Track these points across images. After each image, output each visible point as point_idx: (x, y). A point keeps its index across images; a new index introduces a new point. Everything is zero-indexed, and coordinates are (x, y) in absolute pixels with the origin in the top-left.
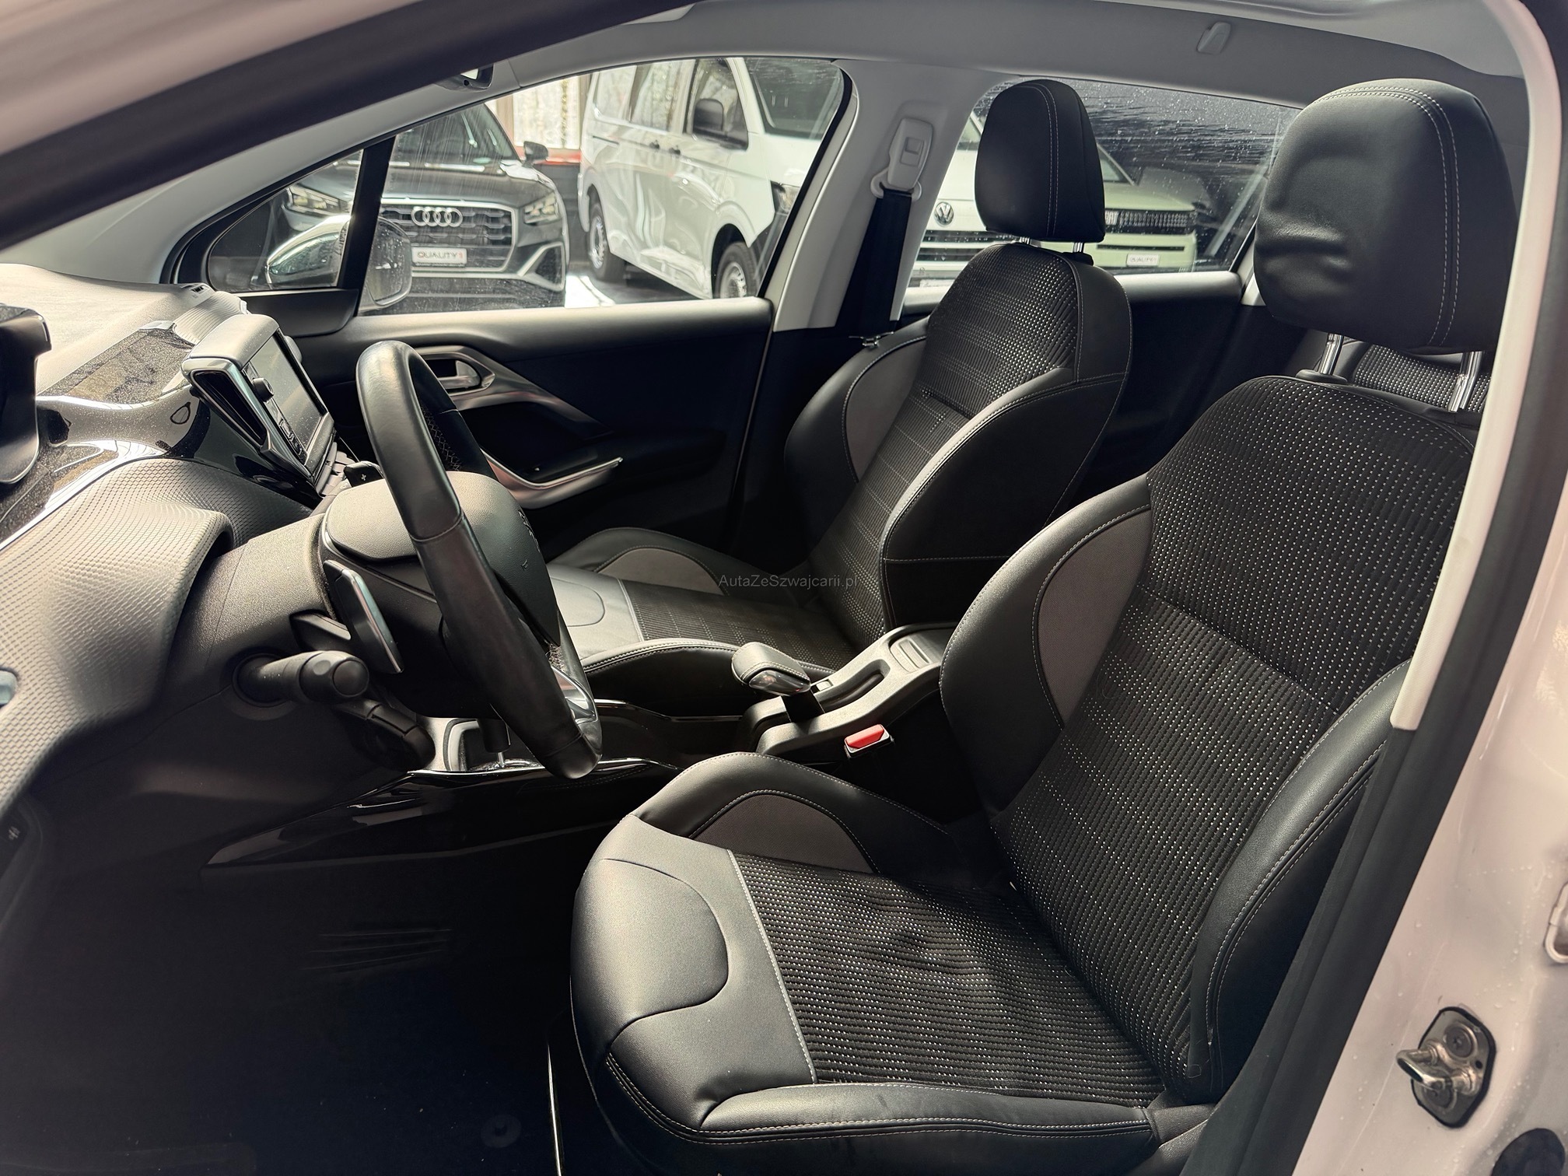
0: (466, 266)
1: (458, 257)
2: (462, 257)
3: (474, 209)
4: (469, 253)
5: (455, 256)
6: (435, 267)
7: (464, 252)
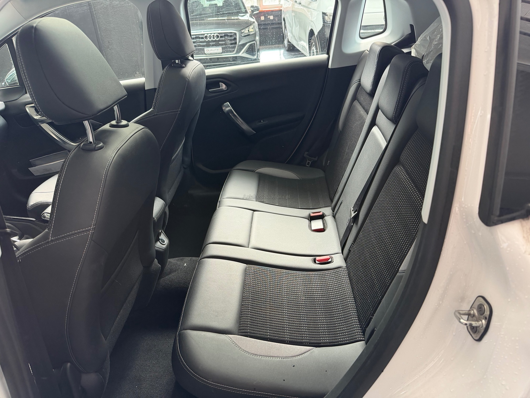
0: (222, 53)
1: (219, 50)
2: (220, 50)
3: (224, 33)
4: (223, 48)
5: (218, 50)
6: (212, 54)
7: (221, 48)
